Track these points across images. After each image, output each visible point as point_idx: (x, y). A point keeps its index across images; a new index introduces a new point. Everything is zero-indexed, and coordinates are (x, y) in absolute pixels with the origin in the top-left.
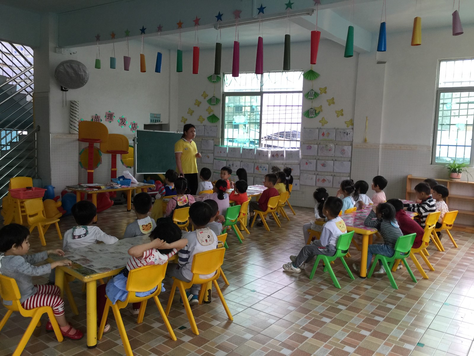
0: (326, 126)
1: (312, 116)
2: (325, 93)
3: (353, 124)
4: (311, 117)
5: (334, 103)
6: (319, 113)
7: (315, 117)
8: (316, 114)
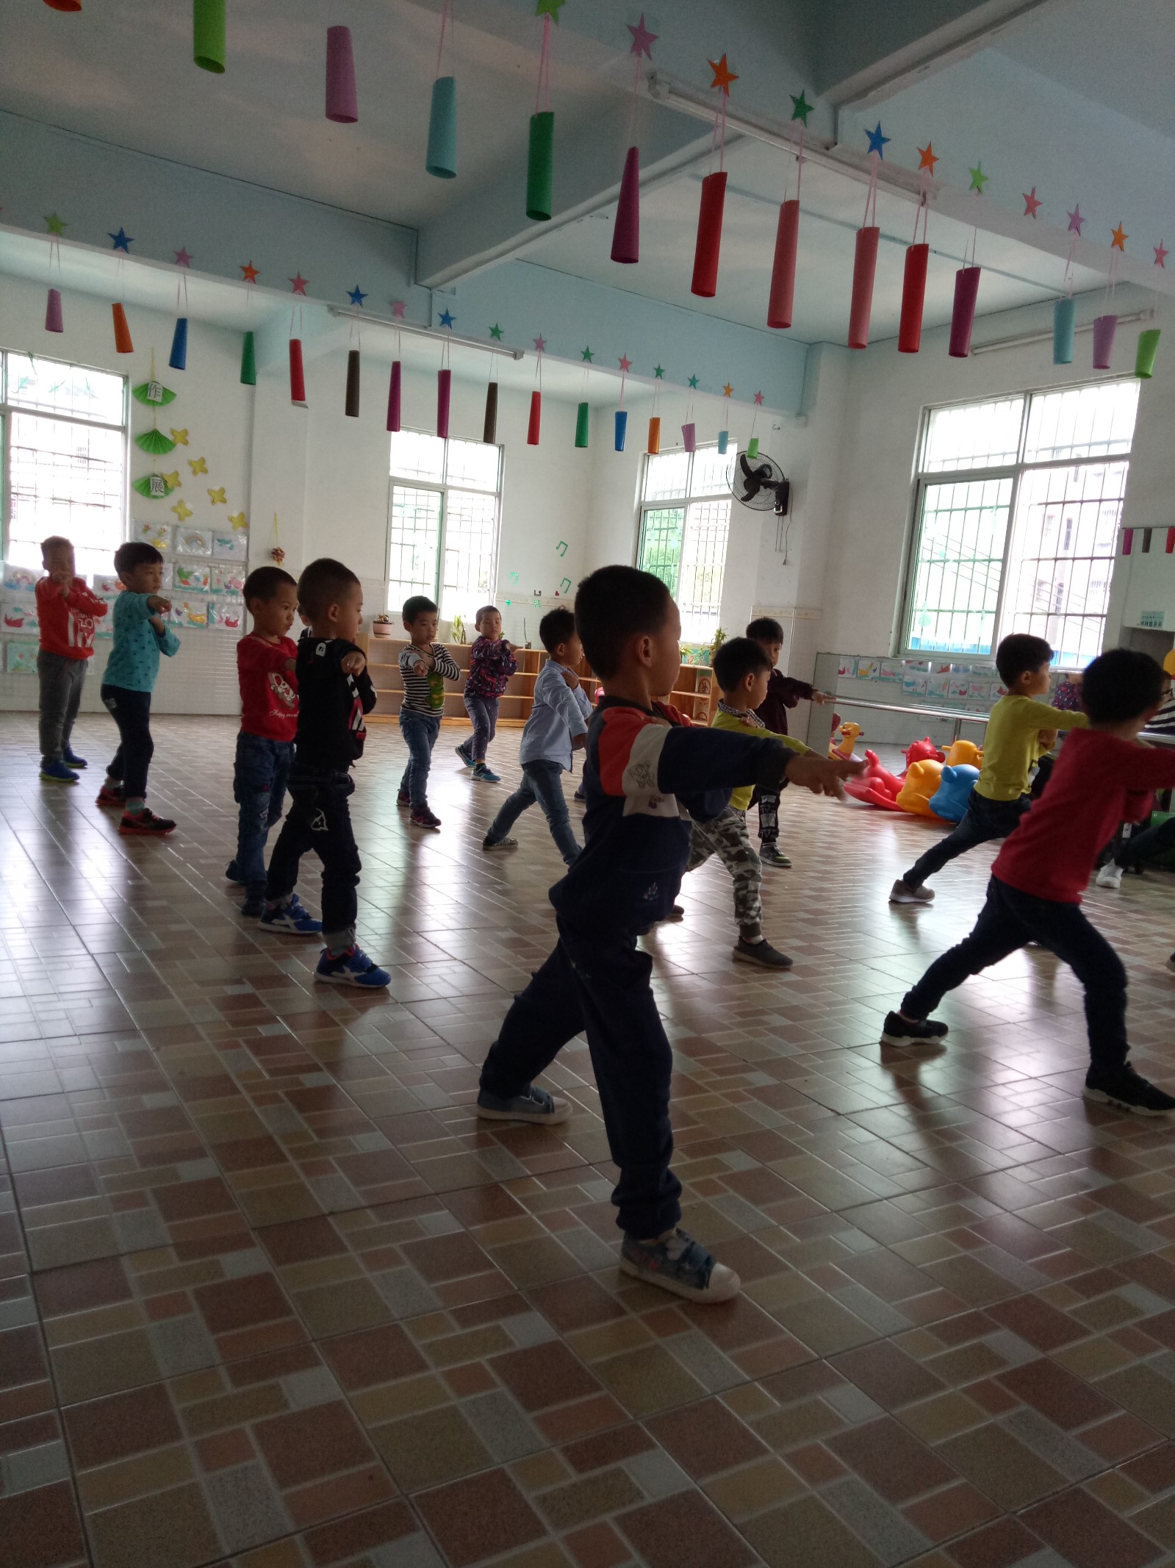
1: (159, 494)
2: (186, 443)
3: (246, 524)
4: (156, 497)
5: (205, 471)
6: (172, 490)
7: (162, 497)
8: (168, 490)
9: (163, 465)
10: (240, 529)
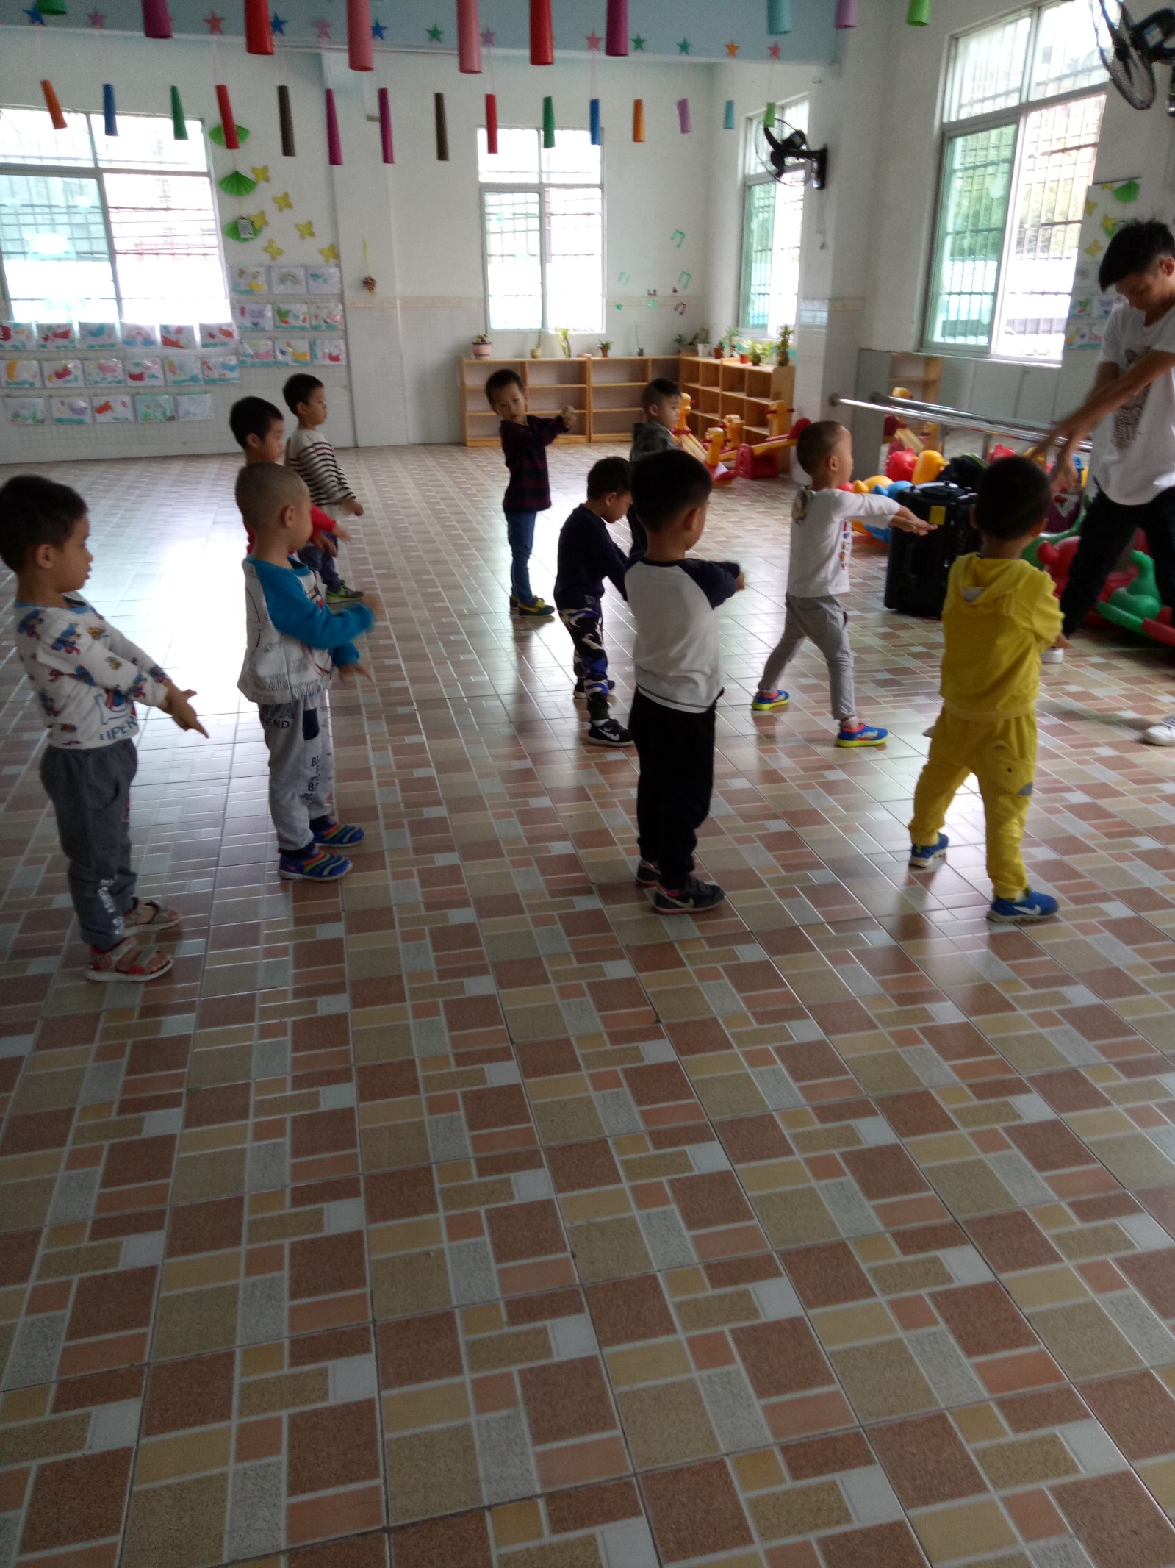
0: (282, 260)
1: (249, 236)
2: (267, 180)
3: (337, 256)
4: (245, 240)
5: (290, 206)
6: (260, 230)
7: (253, 239)
8: (256, 231)
9: (249, 206)
10: (332, 261)
